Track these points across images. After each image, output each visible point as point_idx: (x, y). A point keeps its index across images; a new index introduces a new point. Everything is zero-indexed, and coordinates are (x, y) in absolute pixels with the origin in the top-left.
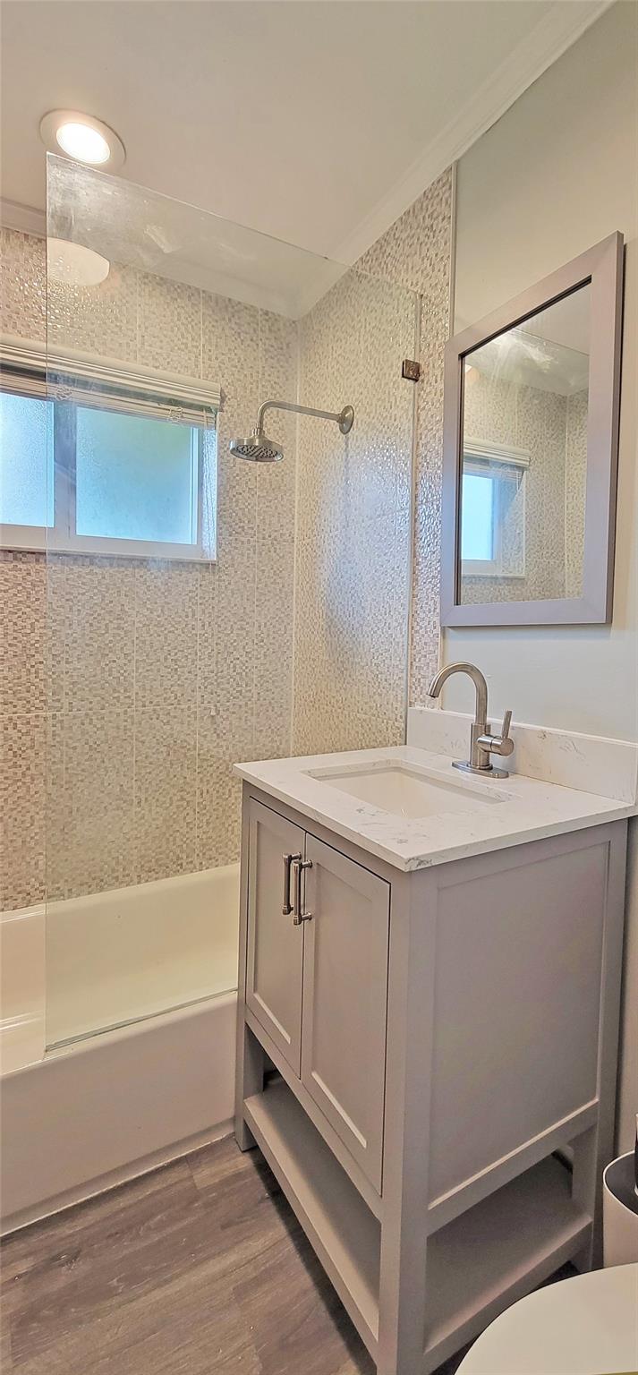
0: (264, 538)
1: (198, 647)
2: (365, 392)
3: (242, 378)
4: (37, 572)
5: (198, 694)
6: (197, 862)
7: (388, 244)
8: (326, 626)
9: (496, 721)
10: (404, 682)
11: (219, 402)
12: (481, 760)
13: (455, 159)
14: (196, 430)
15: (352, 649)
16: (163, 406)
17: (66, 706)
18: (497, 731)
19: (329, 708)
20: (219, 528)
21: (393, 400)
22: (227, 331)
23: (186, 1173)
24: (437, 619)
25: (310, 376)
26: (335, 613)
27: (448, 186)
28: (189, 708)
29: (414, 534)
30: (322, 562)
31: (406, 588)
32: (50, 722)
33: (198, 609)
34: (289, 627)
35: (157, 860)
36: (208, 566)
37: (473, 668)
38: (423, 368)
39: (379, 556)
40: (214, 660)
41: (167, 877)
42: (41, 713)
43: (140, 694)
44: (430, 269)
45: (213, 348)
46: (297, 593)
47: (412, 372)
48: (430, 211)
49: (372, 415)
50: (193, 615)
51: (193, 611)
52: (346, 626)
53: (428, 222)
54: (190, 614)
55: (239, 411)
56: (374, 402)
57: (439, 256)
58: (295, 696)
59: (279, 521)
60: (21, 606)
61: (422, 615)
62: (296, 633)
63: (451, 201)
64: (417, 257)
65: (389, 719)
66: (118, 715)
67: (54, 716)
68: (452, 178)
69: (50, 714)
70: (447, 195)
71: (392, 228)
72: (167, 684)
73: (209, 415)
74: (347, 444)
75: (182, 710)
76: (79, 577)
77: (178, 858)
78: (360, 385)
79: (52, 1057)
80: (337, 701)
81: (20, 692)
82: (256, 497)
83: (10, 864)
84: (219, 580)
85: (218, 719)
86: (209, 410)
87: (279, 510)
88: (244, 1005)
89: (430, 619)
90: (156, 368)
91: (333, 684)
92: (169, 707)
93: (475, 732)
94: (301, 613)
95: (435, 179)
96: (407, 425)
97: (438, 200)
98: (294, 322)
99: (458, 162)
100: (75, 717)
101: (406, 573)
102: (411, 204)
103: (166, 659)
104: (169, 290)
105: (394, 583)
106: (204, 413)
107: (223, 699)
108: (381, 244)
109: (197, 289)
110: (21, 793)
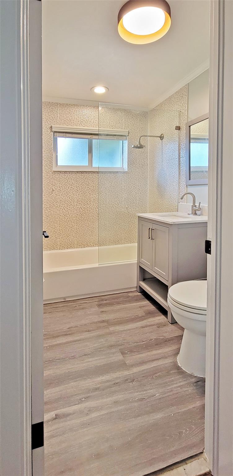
0: (140, 165)
1: (123, 191)
2: (167, 131)
3: (134, 127)
4: (86, 176)
5: (123, 202)
6: (123, 242)
7: (172, 98)
8: (157, 186)
9: (197, 204)
10: (177, 198)
11: (128, 134)
12: (194, 213)
13: (188, 82)
14: (121, 141)
15: (164, 191)
16: (114, 137)
17: (92, 204)
18: (198, 206)
19: (158, 205)
20: (128, 163)
21: (174, 133)
22: (130, 117)
23: (127, 294)
24: (185, 183)
25: (152, 125)
26: (159, 183)
27: (186, 89)
28: (121, 206)
29: (179, 164)
30: (156, 170)
31: (177, 176)
32: (89, 208)
33: (123, 182)
34: (147, 186)
35: (113, 241)
36: (124, 172)
37: (191, 193)
38: (181, 127)
39: (171, 169)
40: (127, 194)
41: (116, 245)
42: (87, 206)
43: (109, 202)
44: (182, 106)
45: (126, 122)
46: (149, 178)
47: (178, 128)
48: (182, 93)
49: (169, 136)
50: (122, 184)
51: (122, 183)
52: (162, 186)
53: (182, 95)
54: (121, 184)
55: (133, 135)
56: (169, 134)
57: (185, 103)
58: (149, 203)
59: (144, 161)
60: (83, 183)
61: (181, 182)
62: (149, 188)
63: (187, 92)
64: (179, 102)
65: (174, 207)
66: (104, 207)
67: (90, 207)
68: (187, 87)
69: (89, 206)
70: (186, 90)
71: (173, 95)
72: (115, 200)
73: (125, 137)
74: (162, 142)
75: (119, 206)
76: (95, 176)
77: (118, 241)
78: (165, 129)
79: (100, 266)
80: (160, 203)
81: (82, 201)
82: (137, 155)
83: (80, 238)
84: (128, 175)
85: (128, 208)
86: (125, 136)
87: (144, 158)
88: (139, 262)
89: (183, 184)
90: (113, 128)
91: (159, 200)
92: (116, 205)
93: (192, 206)
94: (150, 183)
95: (183, 86)
96: (177, 139)
97: (184, 91)
98: (147, 112)
99: (188, 83)
100: (94, 207)
101: (177, 173)
102: (178, 90)
103: (115, 194)
104: (115, 111)
105: (175, 175)
106: (124, 137)
107: (129, 204)
108: (170, 98)
109: (122, 109)
110: (83, 223)
